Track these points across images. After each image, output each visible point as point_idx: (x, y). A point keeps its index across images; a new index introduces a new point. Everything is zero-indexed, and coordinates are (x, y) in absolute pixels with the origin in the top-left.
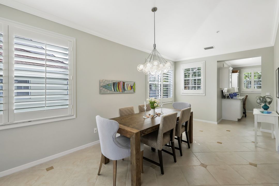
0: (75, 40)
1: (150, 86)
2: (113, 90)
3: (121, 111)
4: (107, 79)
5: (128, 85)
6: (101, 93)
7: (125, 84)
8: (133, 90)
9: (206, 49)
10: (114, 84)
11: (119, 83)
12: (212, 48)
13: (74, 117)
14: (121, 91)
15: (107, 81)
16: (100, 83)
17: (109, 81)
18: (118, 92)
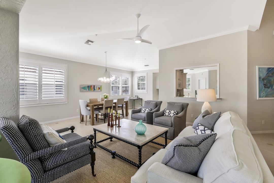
0: (67, 66)
1: (112, 87)
2: (88, 90)
3: (90, 100)
4: (84, 84)
5: (97, 87)
6: (81, 91)
7: (95, 86)
8: (100, 90)
9: (145, 66)
10: (88, 86)
11: (91, 86)
12: (148, 65)
13: (67, 103)
14: (92, 90)
15: (84, 85)
16: (80, 86)
17: (86, 85)
18: (91, 91)
